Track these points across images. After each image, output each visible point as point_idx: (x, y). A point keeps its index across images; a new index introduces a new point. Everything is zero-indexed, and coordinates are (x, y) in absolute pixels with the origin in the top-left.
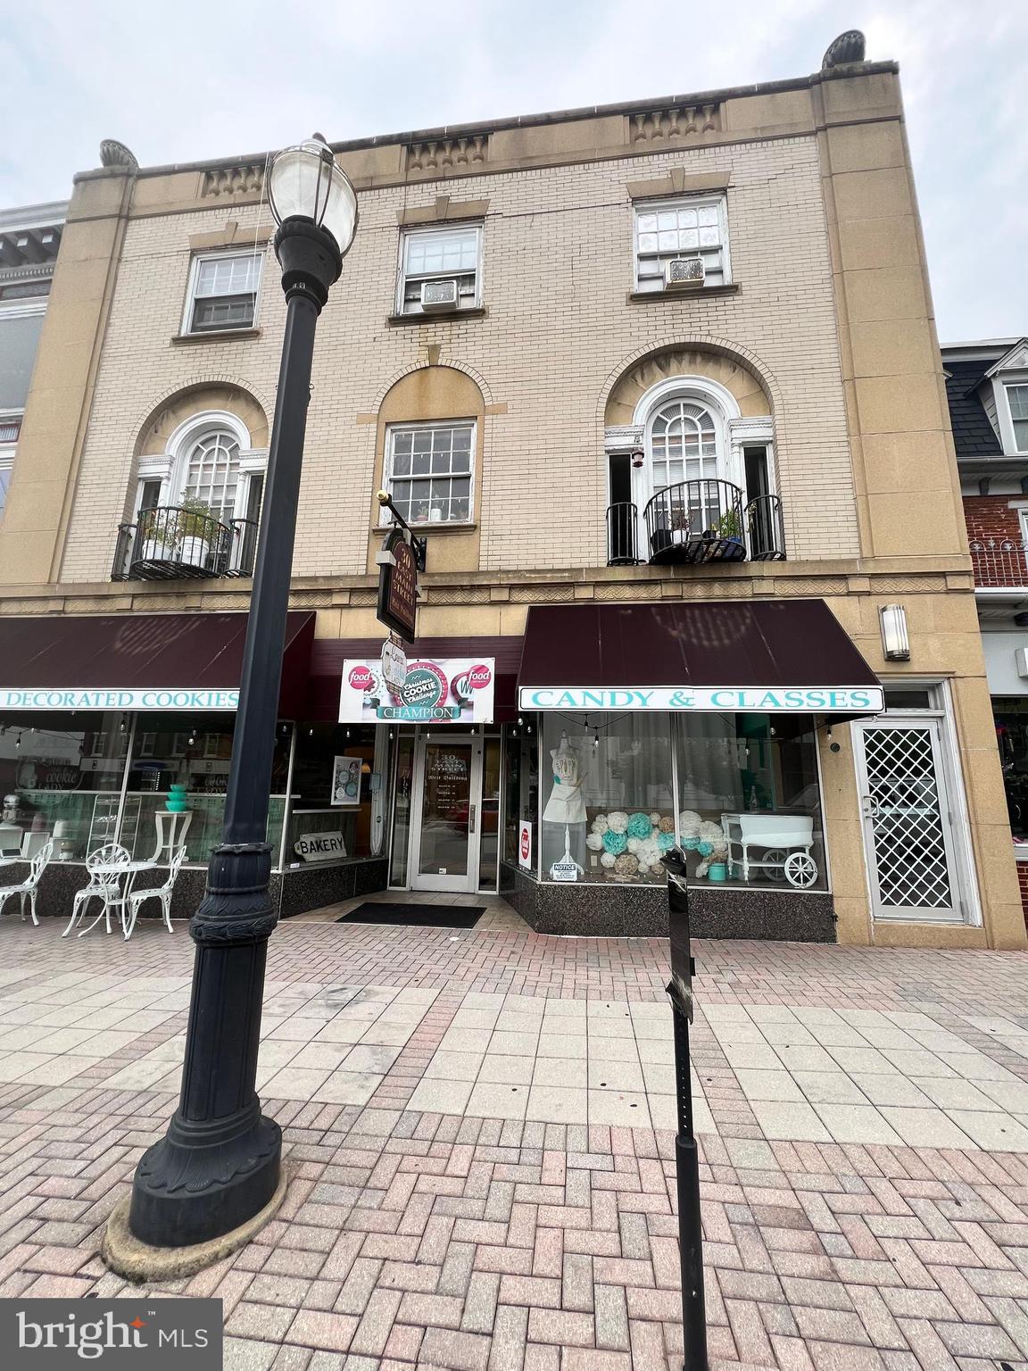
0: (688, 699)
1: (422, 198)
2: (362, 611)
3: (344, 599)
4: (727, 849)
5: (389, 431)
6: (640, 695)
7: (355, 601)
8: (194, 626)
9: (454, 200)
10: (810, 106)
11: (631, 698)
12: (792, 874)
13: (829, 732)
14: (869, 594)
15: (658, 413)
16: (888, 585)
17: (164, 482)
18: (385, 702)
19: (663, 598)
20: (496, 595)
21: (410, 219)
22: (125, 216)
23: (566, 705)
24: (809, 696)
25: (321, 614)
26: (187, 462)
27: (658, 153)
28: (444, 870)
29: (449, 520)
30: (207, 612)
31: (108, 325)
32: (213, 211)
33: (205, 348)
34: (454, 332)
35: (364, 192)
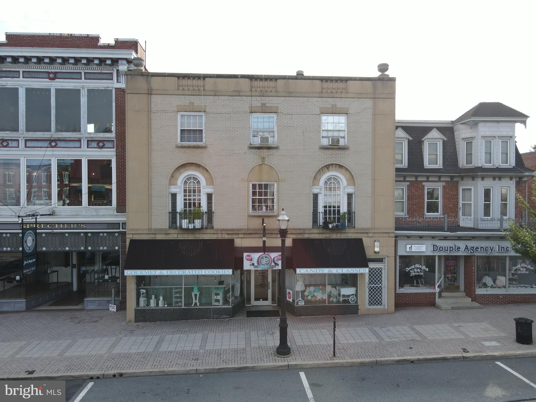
0: (332, 271)
2: (247, 239)
3: (242, 236)
4: (337, 295)
6: (322, 270)
7: (245, 236)
10: (371, 87)
14: (372, 237)
15: (326, 180)
17: (177, 195)
18: (256, 264)
19: (326, 237)
21: (253, 110)
22: (150, 93)
24: (355, 270)
25: (236, 240)
26: (183, 186)
27: (329, 97)
28: (262, 300)
32: (183, 96)
33: (188, 150)
34: (269, 153)
35: (237, 97)
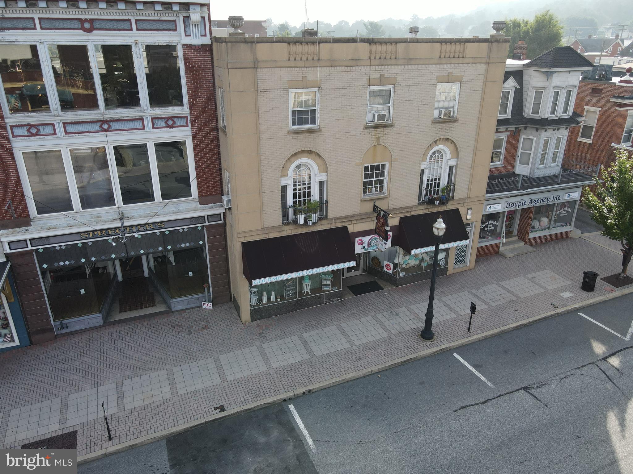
1: (375, 73)
7: (358, 222)
10: (487, 50)
14: (467, 206)
16: (470, 204)
17: (289, 186)
18: (366, 247)
20: (393, 216)
21: (371, 83)
22: (256, 66)
25: (349, 226)
32: (295, 68)
33: (301, 136)
34: (384, 132)
35: (355, 67)
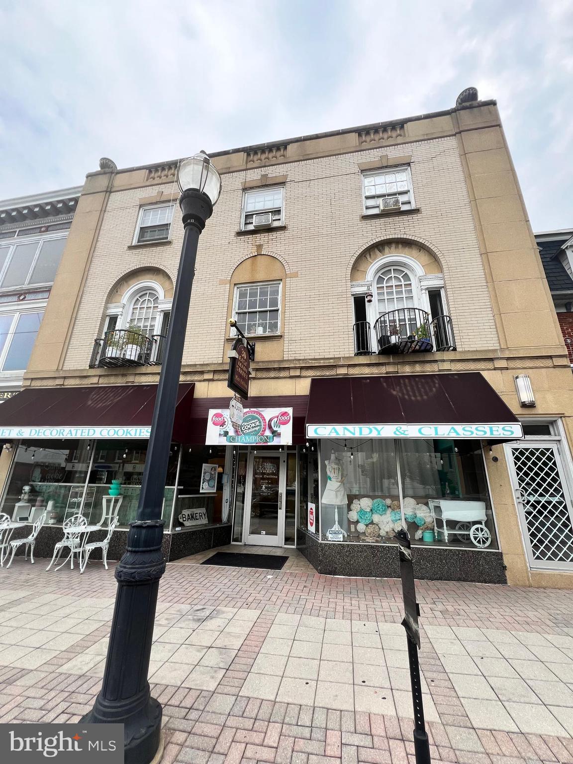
0: (404, 431)
1: (254, 176)
2: (219, 382)
3: (210, 376)
4: (433, 522)
5: (236, 288)
6: (375, 428)
7: (216, 377)
8: (130, 392)
9: (270, 176)
10: (451, 122)
11: (371, 431)
12: (475, 538)
13: (491, 450)
14: (507, 369)
15: (379, 274)
16: (518, 364)
17: (119, 317)
18: (232, 433)
19: (387, 373)
20: (293, 373)
21: (247, 185)
22: (109, 191)
23: (333, 435)
24: (476, 429)
25: (198, 385)
26: (132, 307)
27: (373, 149)
28: (264, 532)
29: (267, 333)
30: (138, 384)
31: (97, 241)
32: (151, 187)
33: (144, 251)
34: (270, 238)
35: (225, 175)
